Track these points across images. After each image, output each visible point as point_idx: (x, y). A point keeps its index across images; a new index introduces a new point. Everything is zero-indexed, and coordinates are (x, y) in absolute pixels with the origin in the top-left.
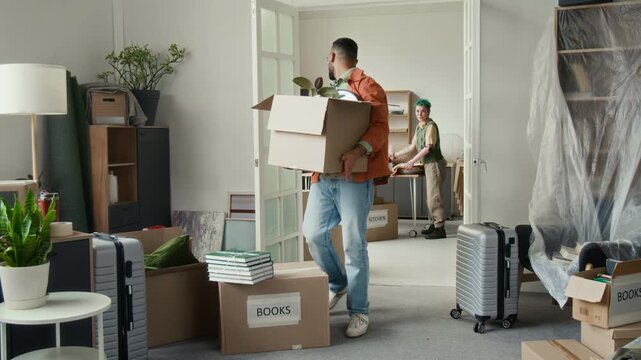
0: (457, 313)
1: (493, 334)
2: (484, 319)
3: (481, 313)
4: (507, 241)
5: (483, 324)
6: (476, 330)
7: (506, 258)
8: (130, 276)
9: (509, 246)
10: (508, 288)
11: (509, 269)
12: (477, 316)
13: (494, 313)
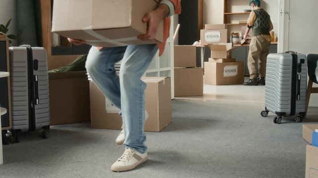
0: (265, 113)
1: (288, 124)
2: (281, 115)
3: (279, 110)
4: (299, 62)
5: (280, 117)
6: (275, 122)
7: (298, 73)
8: (36, 69)
9: (300, 65)
10: (299, 94)
11: (299, 81)
12: (277, 113)
13: (288, 110)
